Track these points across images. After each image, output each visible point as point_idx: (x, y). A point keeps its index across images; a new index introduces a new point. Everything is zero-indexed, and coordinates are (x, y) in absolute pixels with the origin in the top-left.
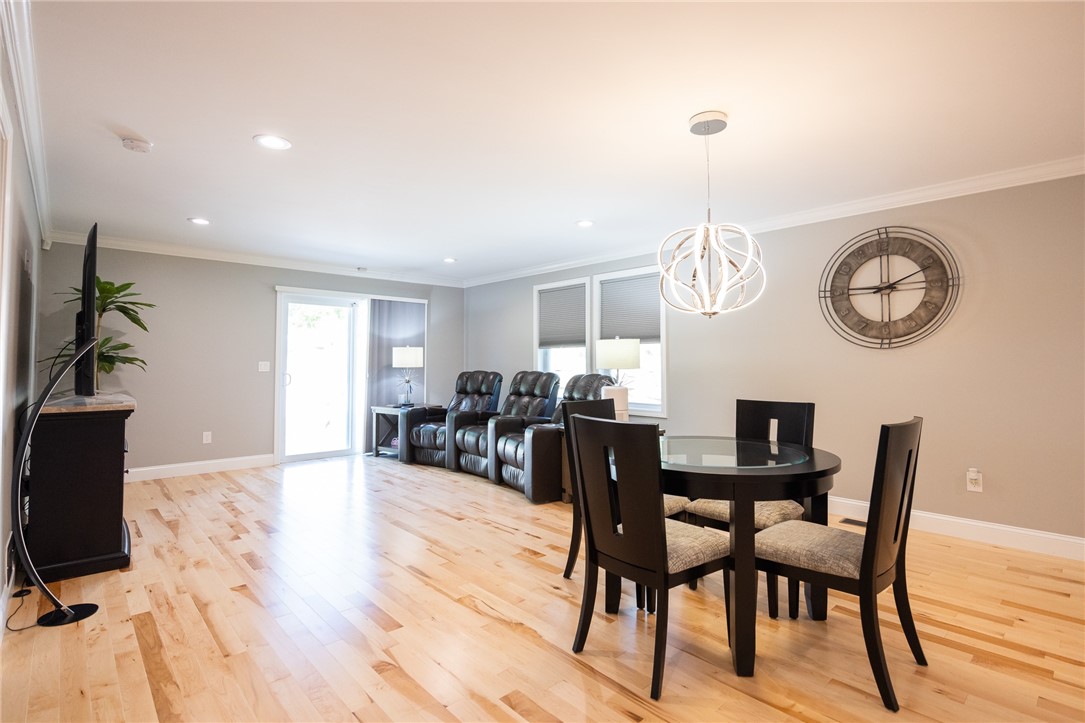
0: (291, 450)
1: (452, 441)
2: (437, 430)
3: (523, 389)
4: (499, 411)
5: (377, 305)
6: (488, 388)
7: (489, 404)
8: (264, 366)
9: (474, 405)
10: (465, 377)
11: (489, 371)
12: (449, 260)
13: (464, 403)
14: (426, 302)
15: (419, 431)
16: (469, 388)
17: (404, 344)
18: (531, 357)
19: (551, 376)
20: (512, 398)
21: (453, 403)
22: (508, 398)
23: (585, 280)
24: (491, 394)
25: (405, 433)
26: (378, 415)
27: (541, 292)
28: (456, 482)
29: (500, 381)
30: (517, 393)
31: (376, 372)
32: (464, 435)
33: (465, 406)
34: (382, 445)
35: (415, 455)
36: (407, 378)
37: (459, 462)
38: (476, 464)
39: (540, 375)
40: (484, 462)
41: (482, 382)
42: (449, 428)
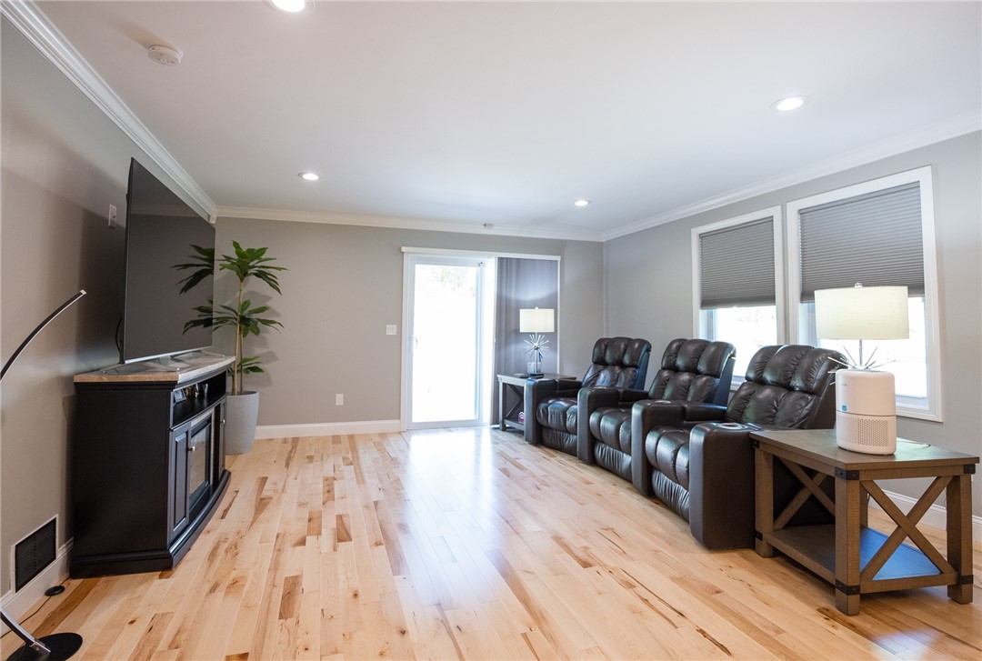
0: (418, 417)
1: (585, 426)
2: (567, 409)
3: (680, 363)
4: (646, 389)
5: (505, 263)
6: (632, 359)
7: (634, 380)
8: (391, 330)
9: (615, 380)
10: (604, 345)
11: (634, 337)
12: (582, 203)
13: (602, 376)
14: (558, 258)
15: (547, 408)
16: (608, 358)
17: (532, 305)
18: (690, 321)
19: (724, 348)
20: (666, 374)
21: (588, 376)
22: (659, 373)
23: (775, 212)
24: (636, 367)
25: (531, 410)
26: (504, 385)
27: (702, 236)
28: (588, 483)
29: (649, 350)
30: (672, 368)
31: (503, 337)
32: (600, 421)
33: (604, 379)
34: (509, 418)
35: (543, 436)
36: (536, 344)
37: (592, 453)
38: (616, 460)
39: (704, 345)
40: (627, 459)
41: (624, 353)
42: (581, 408)
